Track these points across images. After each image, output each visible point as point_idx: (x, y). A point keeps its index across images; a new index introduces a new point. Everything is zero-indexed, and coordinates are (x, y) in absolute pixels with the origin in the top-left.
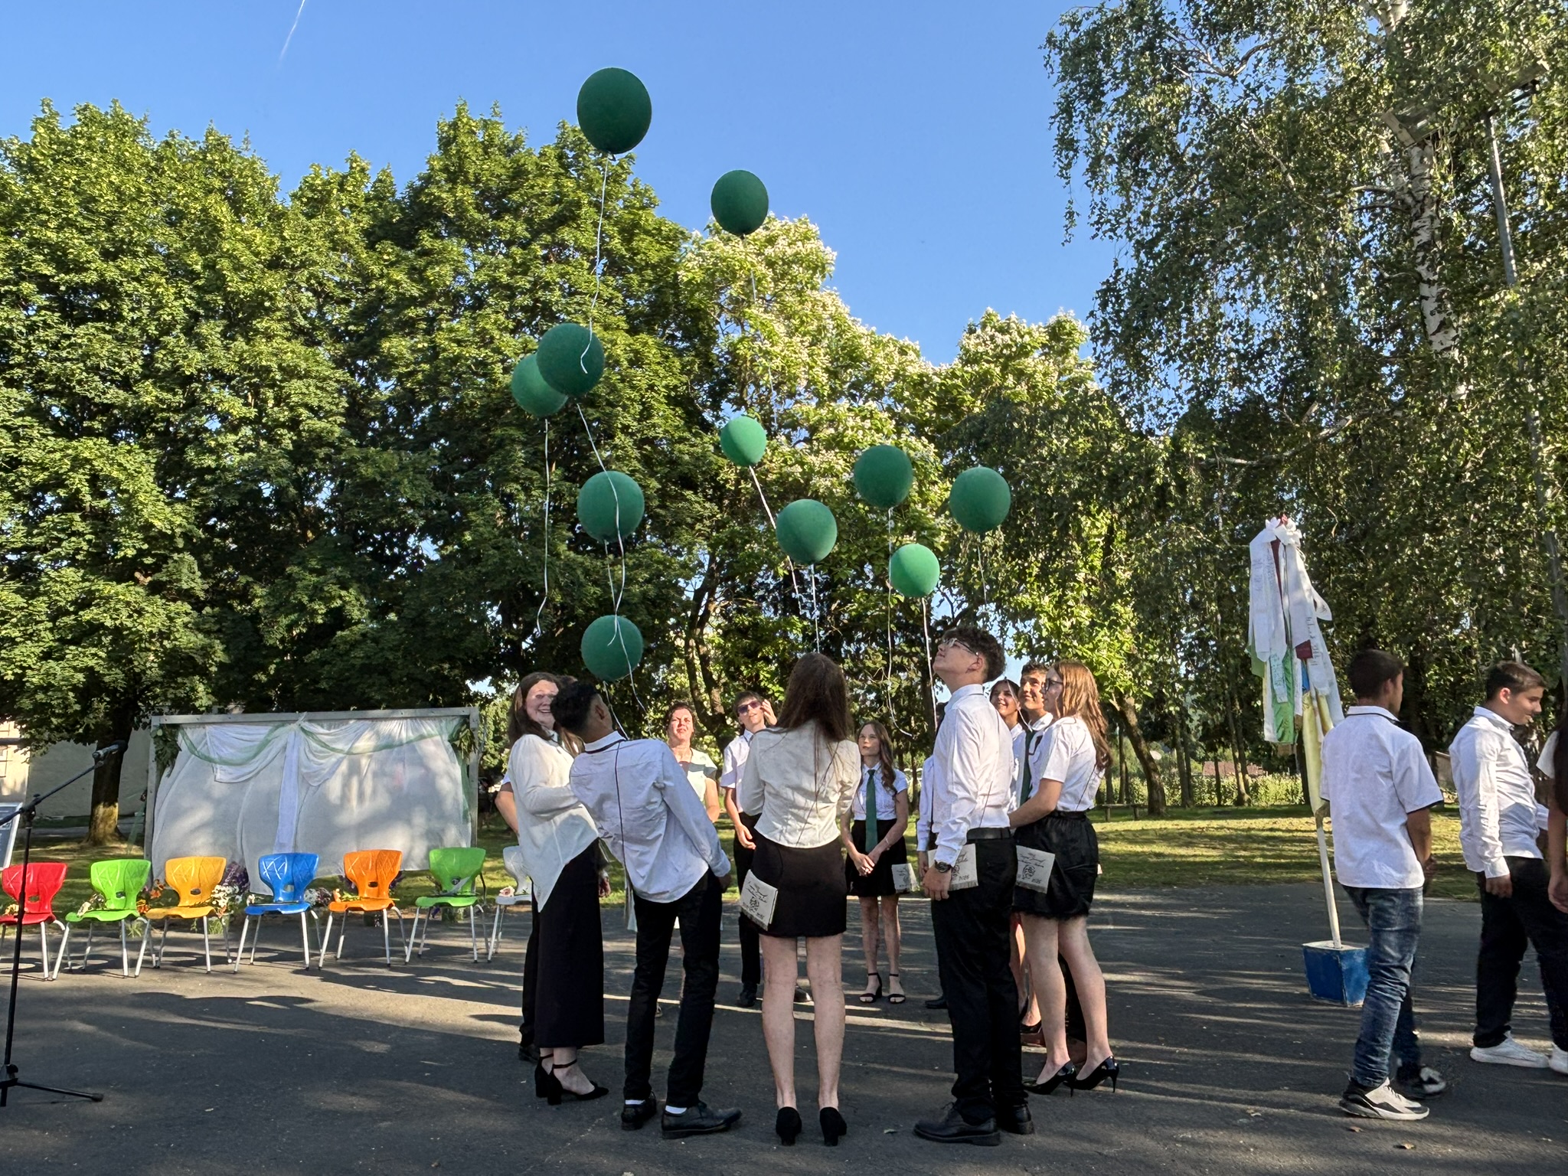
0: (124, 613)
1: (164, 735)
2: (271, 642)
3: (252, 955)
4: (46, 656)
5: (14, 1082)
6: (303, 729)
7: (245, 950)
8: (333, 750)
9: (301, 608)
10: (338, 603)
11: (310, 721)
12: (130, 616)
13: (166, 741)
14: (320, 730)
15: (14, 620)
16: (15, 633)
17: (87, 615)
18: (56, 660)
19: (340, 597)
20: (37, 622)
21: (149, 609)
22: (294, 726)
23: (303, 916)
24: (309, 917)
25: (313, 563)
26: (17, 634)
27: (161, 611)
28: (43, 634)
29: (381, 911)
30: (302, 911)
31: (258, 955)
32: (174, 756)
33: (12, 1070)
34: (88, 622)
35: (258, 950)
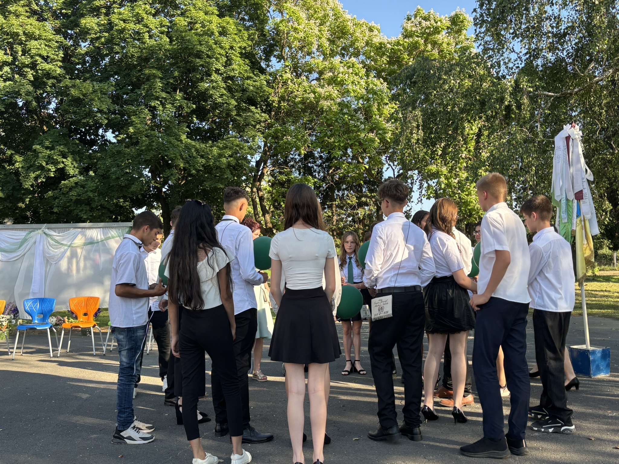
2: (27, 186)
3: (21, 351)
6: (45, 233)
7: (17, 348)
8: (62, 244)
9: (41, 168)
10: (61, 166)
11: (48, 228)
14: (54, 234)
19: (63, 162)
22: (40, 231)
23: (48, 330)
24: (51, 331)
25: (47, 143)
29: (90, 328)
30: (47, 327)
31: (25, 351)
35: (24, 348)
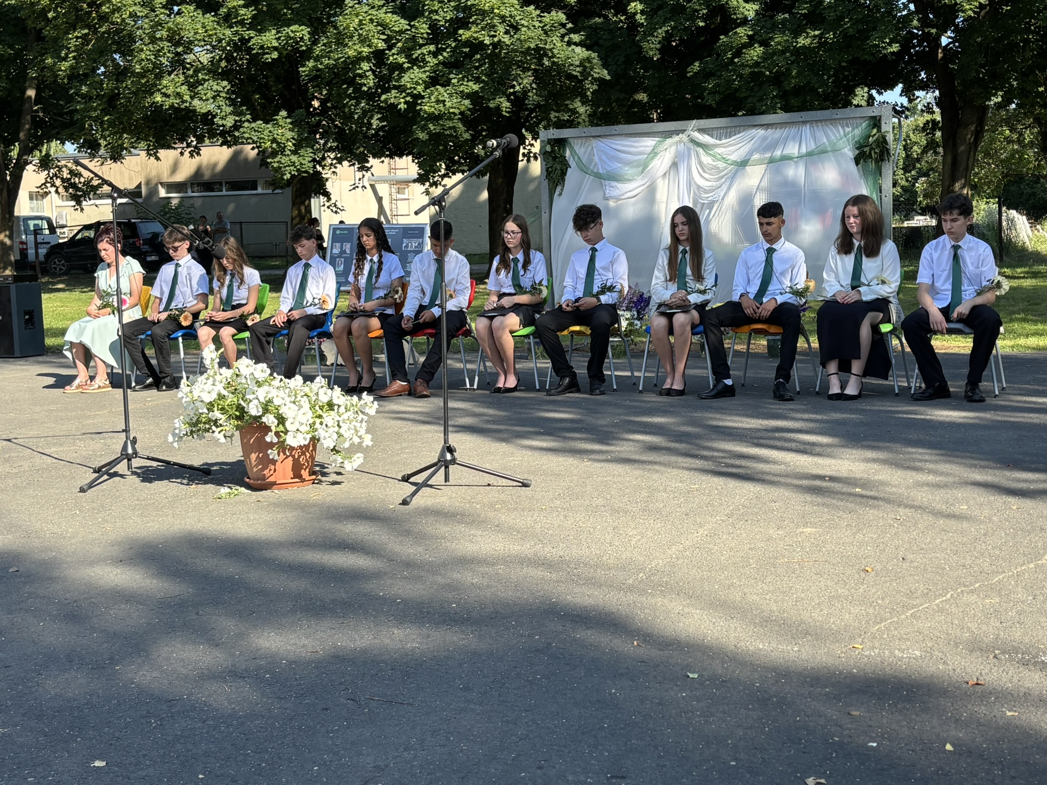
0: (501, 29)
1: (553, 151)
4: (434, 81)
5: (453, 461)
6: (692, 140)
8: (725, 162)
11: (698, 130)
12: (507, 32)
13: (555, 158)
14: (712, 141)
15: (400, 45)
16: (402, 60)
17: (464, 34)
18: (443, 86)
20: (421, 46)
21: (526, 24)
22: (682, 137)
26: (404, 60)
27: (537, 24)
28: (426, 57)
32: (564, 174)
33: (450, 450)
34: (468, 43)
